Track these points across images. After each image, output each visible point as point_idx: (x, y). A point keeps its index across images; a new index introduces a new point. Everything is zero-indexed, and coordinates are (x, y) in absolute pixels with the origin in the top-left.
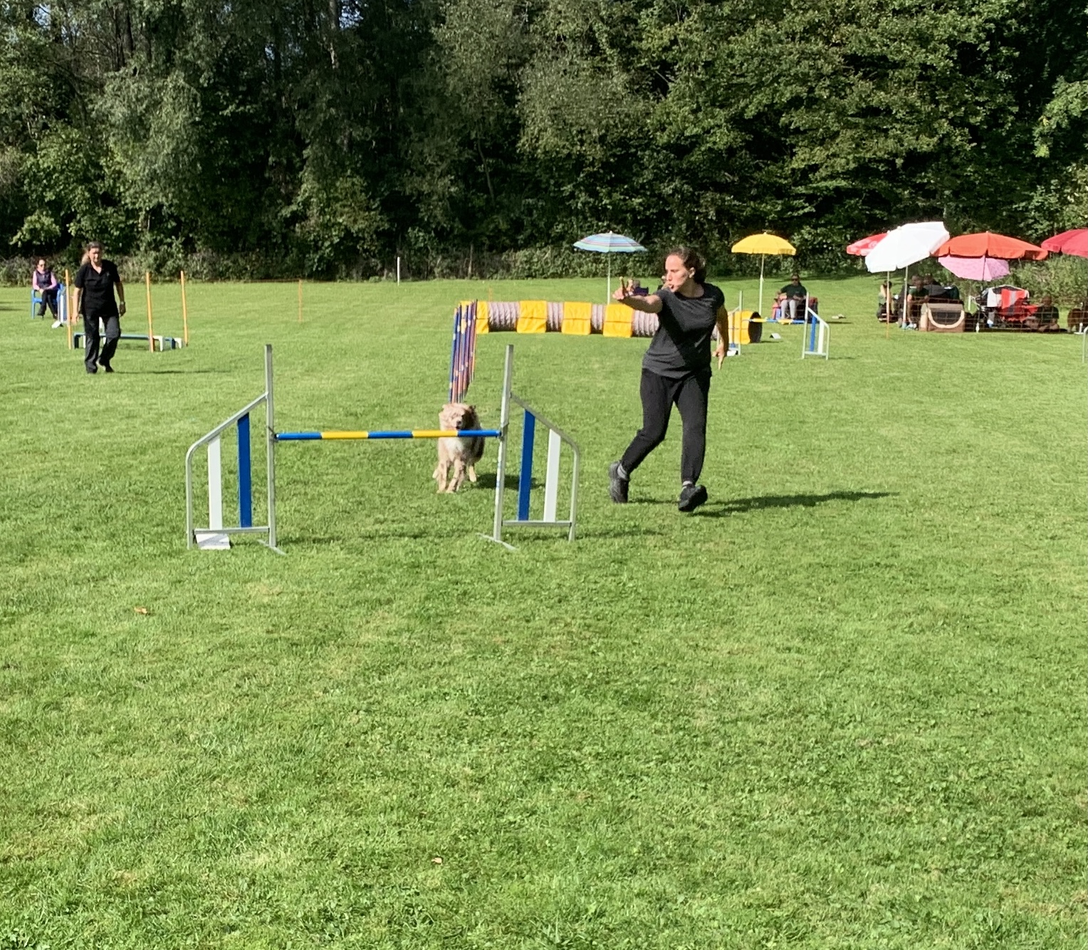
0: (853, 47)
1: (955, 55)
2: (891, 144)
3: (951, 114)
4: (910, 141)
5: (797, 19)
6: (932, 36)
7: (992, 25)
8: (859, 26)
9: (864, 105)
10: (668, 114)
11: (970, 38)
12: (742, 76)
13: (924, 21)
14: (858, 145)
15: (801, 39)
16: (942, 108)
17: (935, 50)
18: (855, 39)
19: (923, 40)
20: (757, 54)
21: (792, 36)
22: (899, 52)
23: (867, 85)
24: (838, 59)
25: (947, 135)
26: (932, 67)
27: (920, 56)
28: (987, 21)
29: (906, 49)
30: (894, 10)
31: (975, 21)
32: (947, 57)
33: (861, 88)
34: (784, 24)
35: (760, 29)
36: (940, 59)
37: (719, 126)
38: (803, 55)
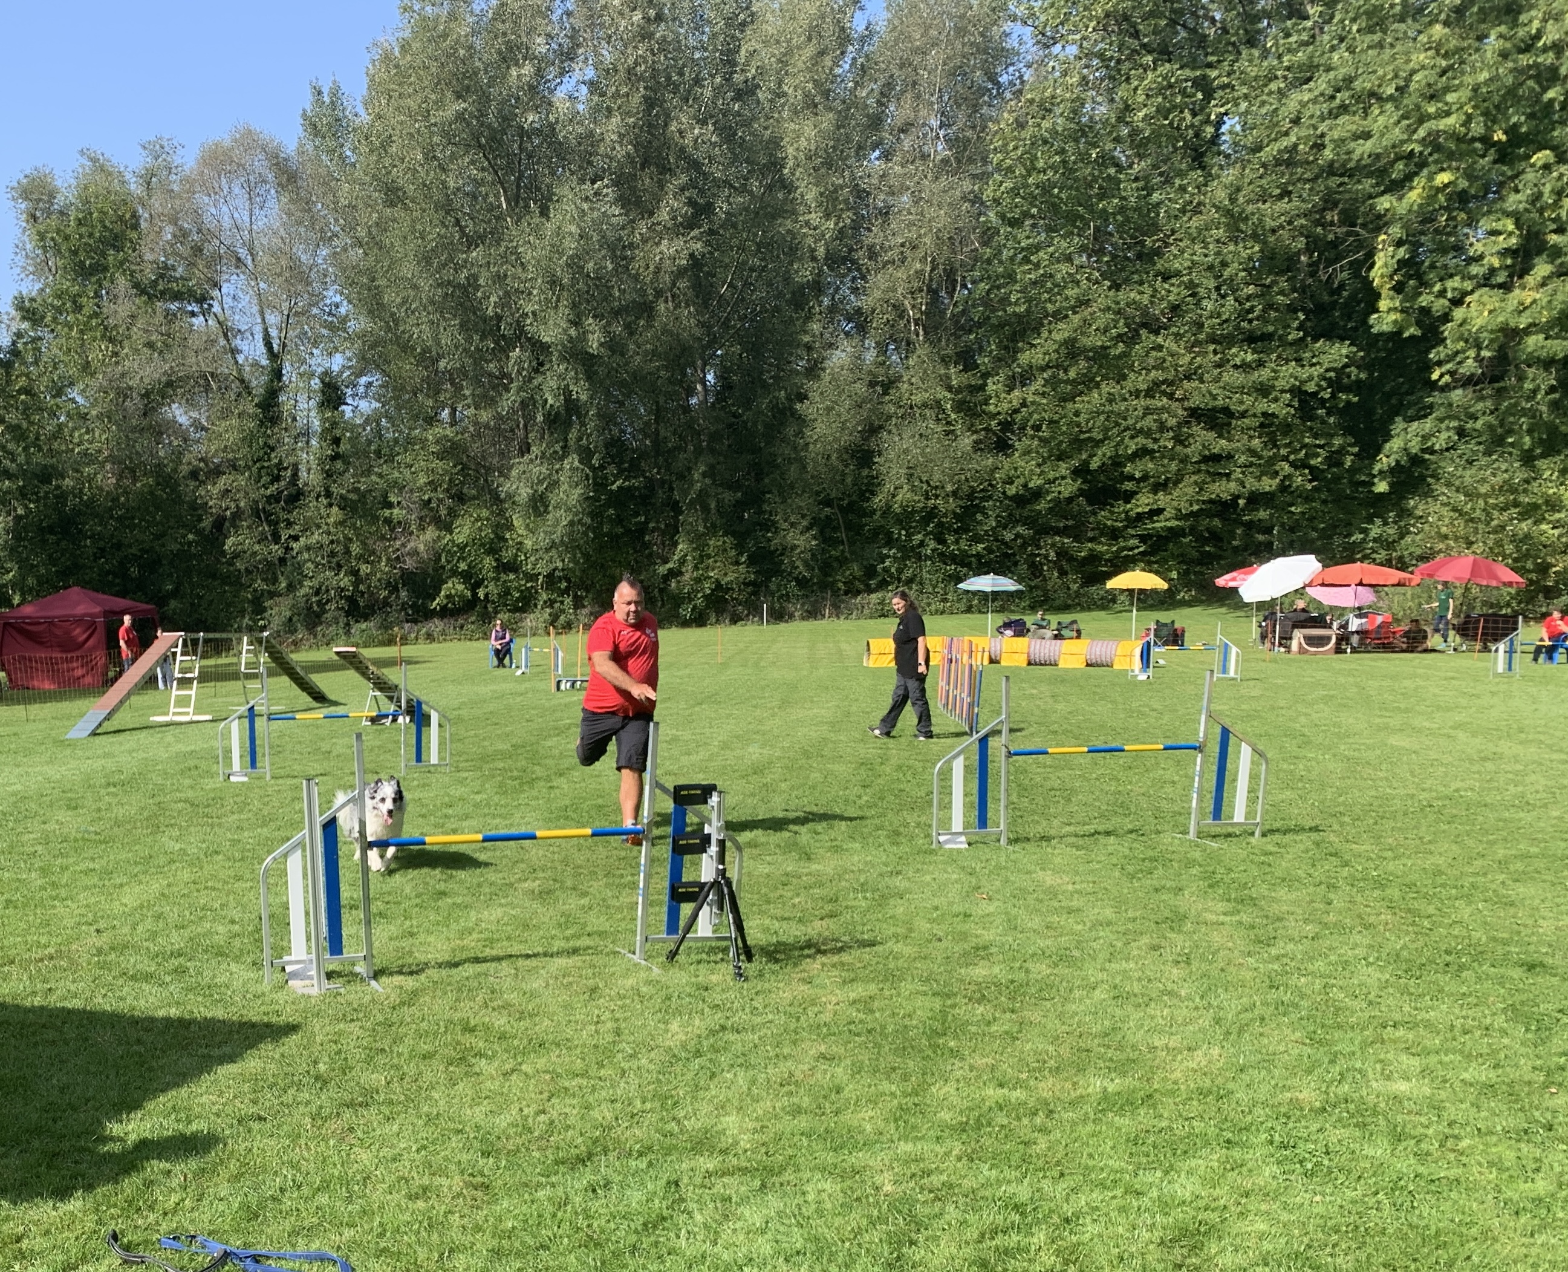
0: (1195, 401)
1: (1296, 404)
2: (1233, 486)
3: (1292, 457)
4: (1251, 484)
5: (1141, 378)
6: (1273, 387)
7: (1332, 374)
8: (1202, 382)
9: (1207, 453)
10: (1016, 469)
11: (1311, 387)
12: (1089, 431)
13: (1265, 374)
14: (1201, 489)
15: (1146, 396)
16: (1283, 452)
17: (1276, 400)
18: (1197, 393)
19: (1264, 390)
20: (1103, 412)
21: (1137, 394)
22: (1242, 402)
23: (1212, 435)
24: (1180, 412)
25: (1288, 477)
26: (1273, 415)
27: (1263, 406)
28: (1327, 370)
29: (1248, 400)
30: (1235, 367)
31: (1316, 371)
32: (1288, 405)
33: (1203, 438)
34: (1129, 384)
35: (1105, 388)
36: (1281, 408)
37: (1063, 478)
38: (1148, 411)
